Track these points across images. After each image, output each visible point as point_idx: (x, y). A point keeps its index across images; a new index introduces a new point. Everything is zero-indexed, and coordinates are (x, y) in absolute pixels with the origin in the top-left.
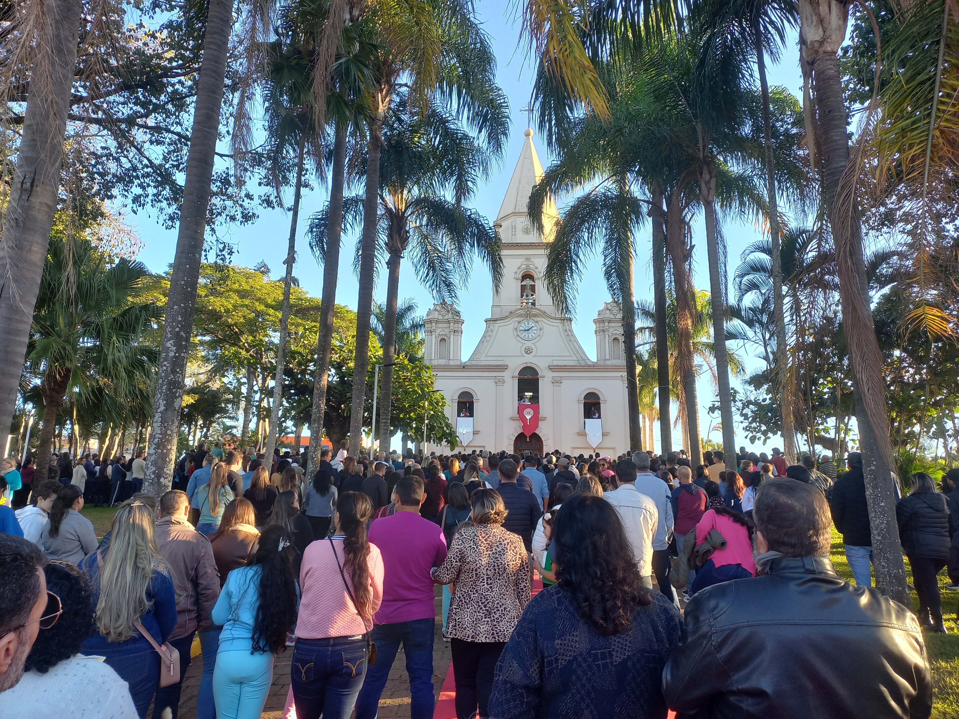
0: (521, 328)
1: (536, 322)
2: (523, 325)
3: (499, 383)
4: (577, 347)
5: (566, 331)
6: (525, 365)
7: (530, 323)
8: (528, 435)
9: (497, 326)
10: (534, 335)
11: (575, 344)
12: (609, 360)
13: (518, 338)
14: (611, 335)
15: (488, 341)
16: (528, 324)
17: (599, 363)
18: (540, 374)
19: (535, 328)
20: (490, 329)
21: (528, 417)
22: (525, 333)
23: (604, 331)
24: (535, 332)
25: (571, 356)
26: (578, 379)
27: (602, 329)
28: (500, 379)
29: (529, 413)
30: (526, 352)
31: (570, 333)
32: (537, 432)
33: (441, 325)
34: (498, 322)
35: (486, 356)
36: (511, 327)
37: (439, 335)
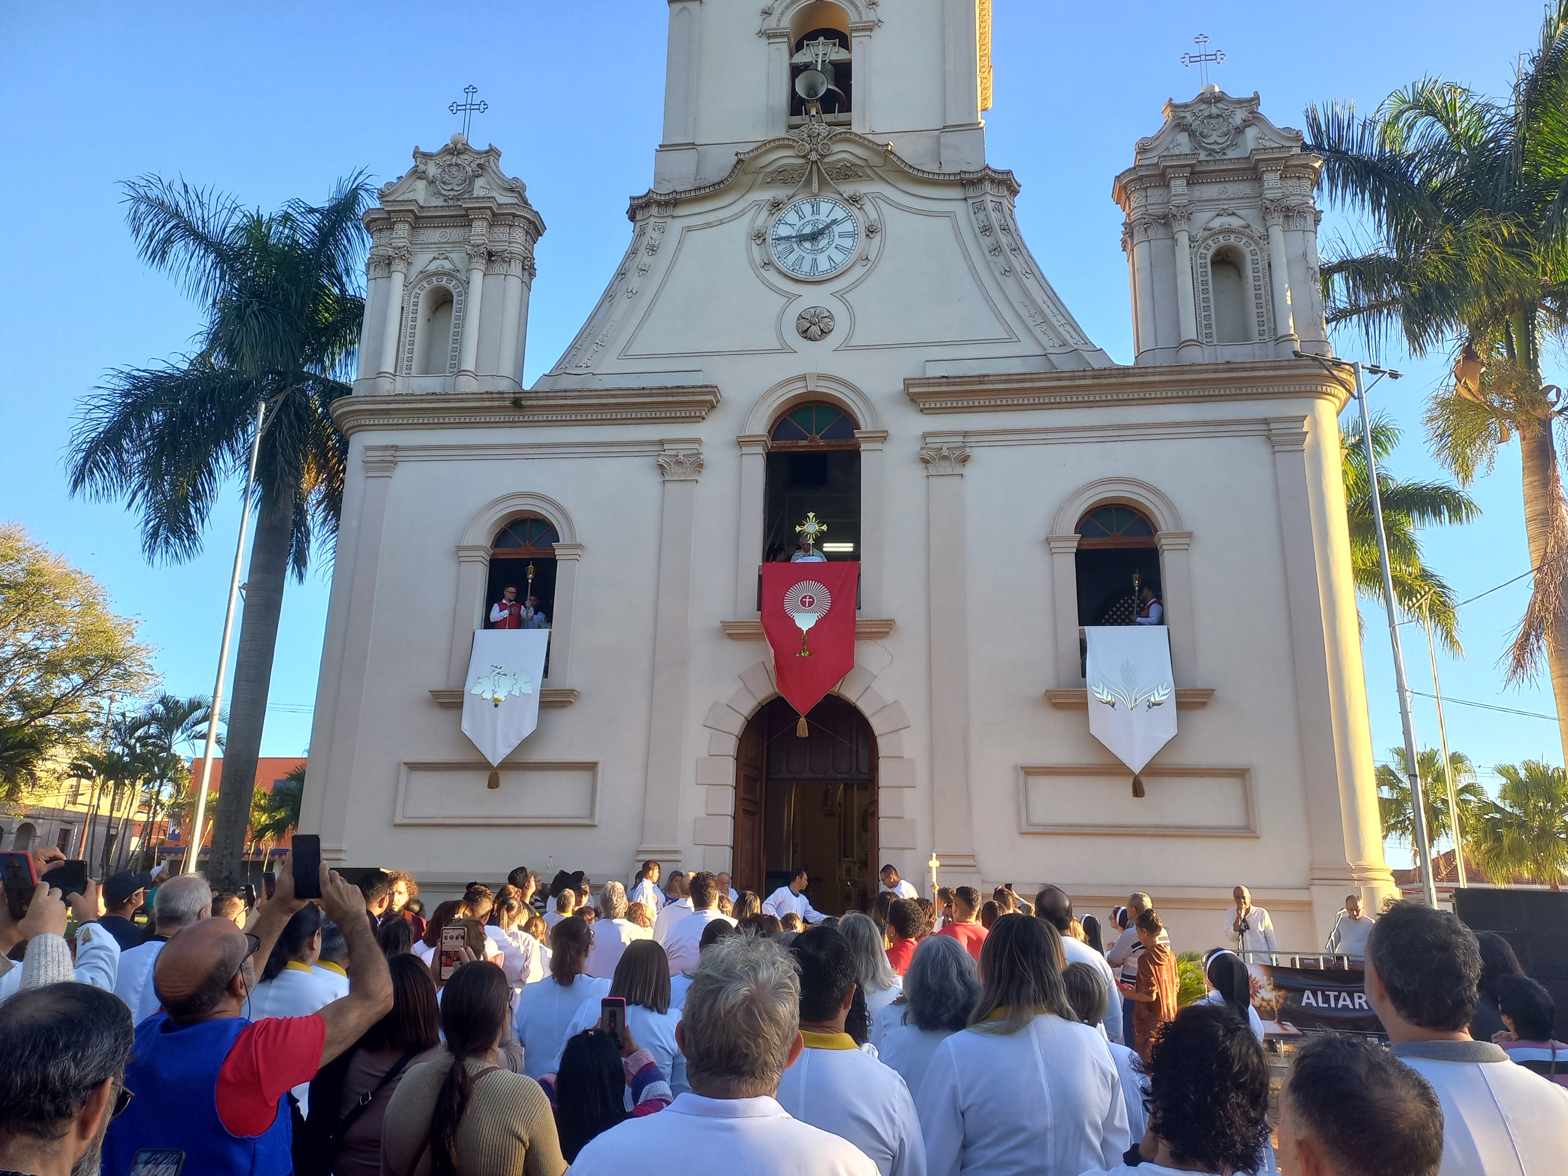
0: (784, 231)
1: (854, 200)
2: (792, 217)
3: (677, 472)
4: (1039, 296)
5: (986, 230)
6: (798, 389)
7: (825, 207)
8: (802, 704)
9: (675, 227)
10: (838, 257)
11: (1030, 283)
12: (1197, 343)
13: (772, 276)
14: (1200, 234)
15: (632, 294)
16: (816, 211)
17: (1148, 361)
18: (866, 423)
19: (848, 227)
20: (646, 240)
21: (805, 622)
22: (798, 252)
23: (1166, 221)
24: (847, 242)
25: (1012, 339)
26: (1046, 443)
27: (1159, 210)
28: (683, 450)
29: (807, 603)
30: (805, 333)
31: (1004, 239)
32: (850, 691)
33: (434, 235)
34: (682, 211)
35: (624, 356)
36: (741, 228)
37: (426, 275)
